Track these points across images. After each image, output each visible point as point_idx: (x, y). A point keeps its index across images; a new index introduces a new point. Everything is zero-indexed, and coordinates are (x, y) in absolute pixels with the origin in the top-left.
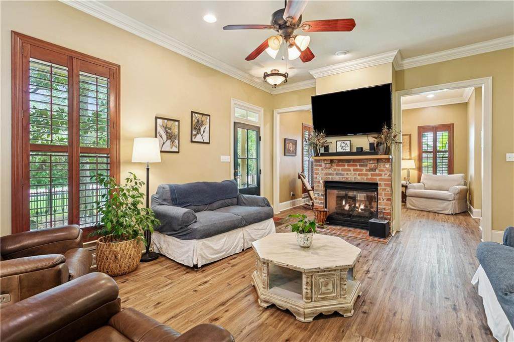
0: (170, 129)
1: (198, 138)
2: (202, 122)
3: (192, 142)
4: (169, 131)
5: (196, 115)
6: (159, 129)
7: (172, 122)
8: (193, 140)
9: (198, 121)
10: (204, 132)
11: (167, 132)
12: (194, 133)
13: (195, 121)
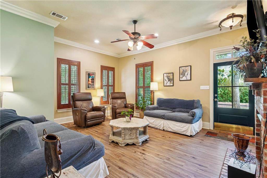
0: (169, 77)
1: (184, 78)
2: (186, 70)
3: (180, 80)
4: (169, 78)
5: (182, 68)
6: (165, 78)
7: (170, 74)
8: (181, 80)
9: (183, 70)
10: (187, 75)
11: (168, 78)
12: (181, 76)
13: (181, 71)
